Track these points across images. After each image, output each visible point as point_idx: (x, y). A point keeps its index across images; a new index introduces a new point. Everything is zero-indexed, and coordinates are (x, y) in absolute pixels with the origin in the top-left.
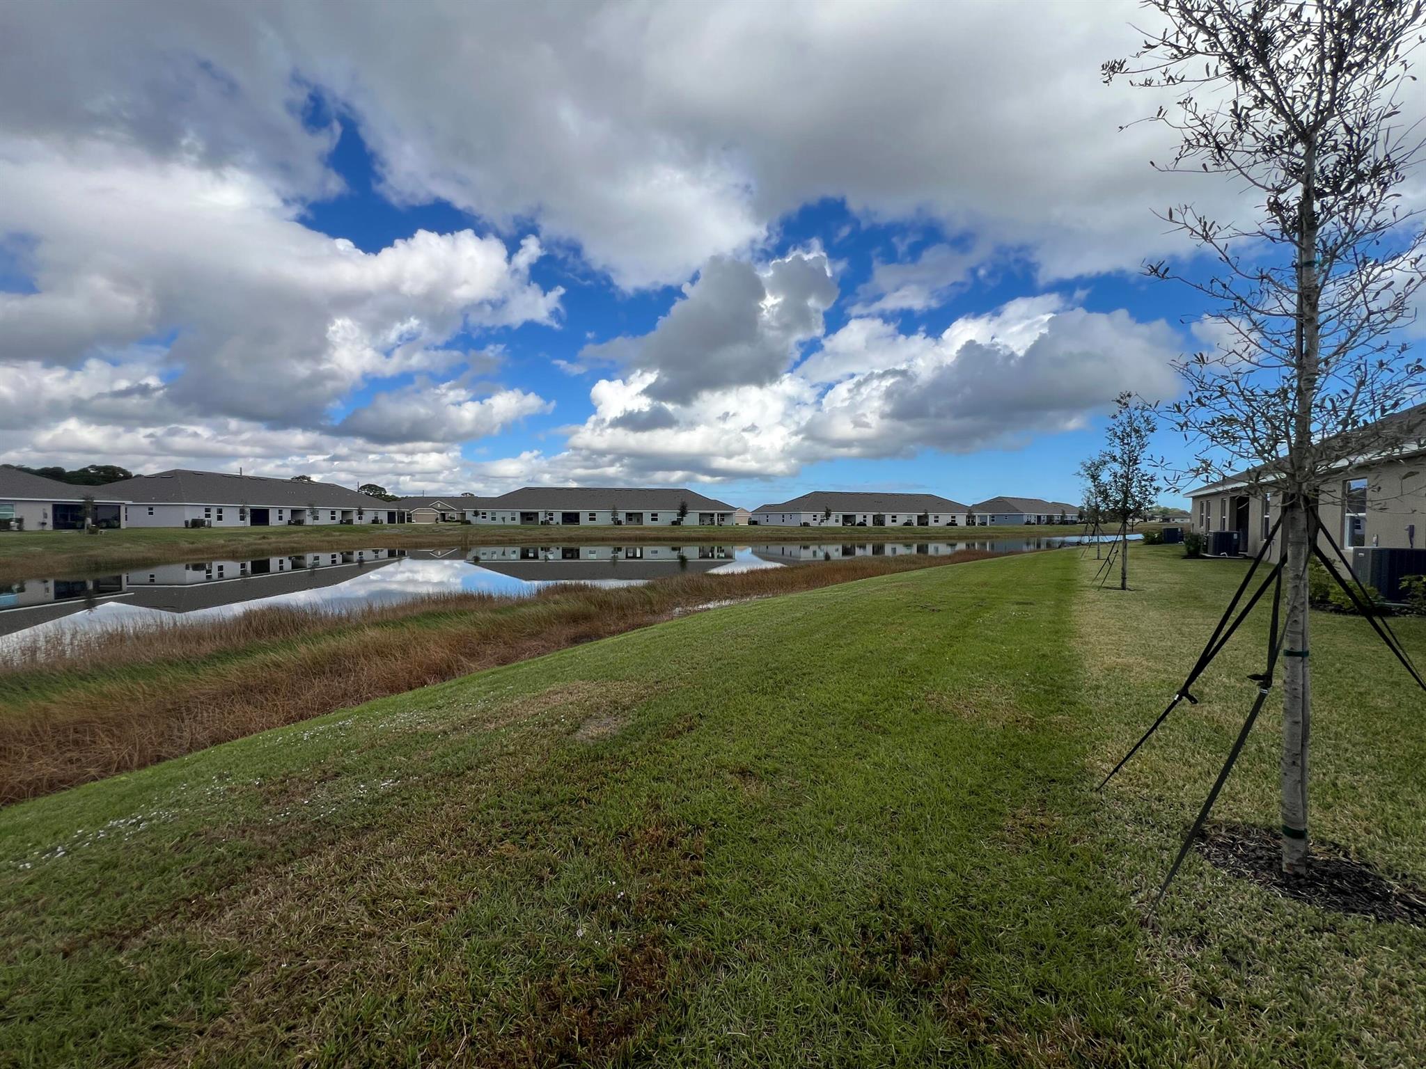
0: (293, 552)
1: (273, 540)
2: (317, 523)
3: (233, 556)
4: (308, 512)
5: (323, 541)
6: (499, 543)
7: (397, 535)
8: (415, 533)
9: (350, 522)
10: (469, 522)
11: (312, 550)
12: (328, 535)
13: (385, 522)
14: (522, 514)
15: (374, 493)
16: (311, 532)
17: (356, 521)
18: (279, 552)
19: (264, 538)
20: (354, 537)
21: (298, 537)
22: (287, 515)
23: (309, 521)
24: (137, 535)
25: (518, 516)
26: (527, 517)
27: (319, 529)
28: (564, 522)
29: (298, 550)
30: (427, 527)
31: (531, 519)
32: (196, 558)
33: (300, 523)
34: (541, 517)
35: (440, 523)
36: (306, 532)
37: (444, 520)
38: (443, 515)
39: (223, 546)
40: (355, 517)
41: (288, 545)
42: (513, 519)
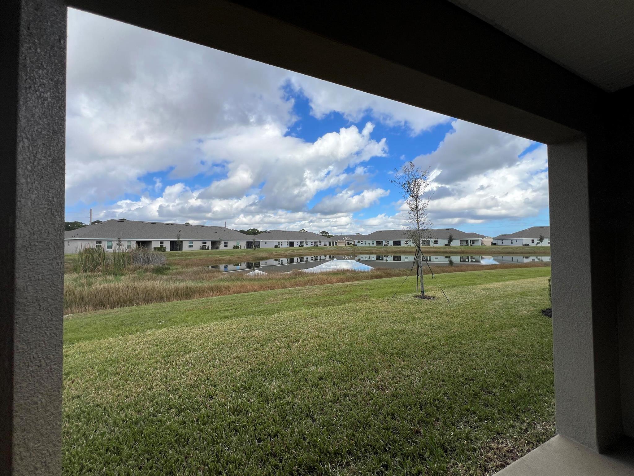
0: (301, 256)
1: (296, 252)
2: (307, 246)
3: (286, 257)
4: (305, 242)
5: (309, 252)
6: (367, 254)
7: (331, 250)
8: (337, 250)
9: (317, 246)
10: (356, 245)
11: (307, 255)
12: (310, 250)
13: (328, 245)
14: (377, 242)
15: (325, 234)
16: (306, 249)
17: (319, 246)
18: (297, 256)
19: (293, 251)
20: (318, 251)
21: (302, 251)
22: (299, 244)
23: (305, 245)
24: (264, 250)
25: (375, 243)
26: (379, 243)
27: (308, 248)
28: (394, 245)
29: (302, 255)
30: (342, 247)
31: (381, 244)
32: (277, 257)
33: (302, 246)
34: (384, 243)
35: (347, 245)
36: (304, 249)
37: (348, 245)
38: (348, 242)
39: (283, 254)
40: (318, 244)
41: (299, 254)
42: (373, 244)
